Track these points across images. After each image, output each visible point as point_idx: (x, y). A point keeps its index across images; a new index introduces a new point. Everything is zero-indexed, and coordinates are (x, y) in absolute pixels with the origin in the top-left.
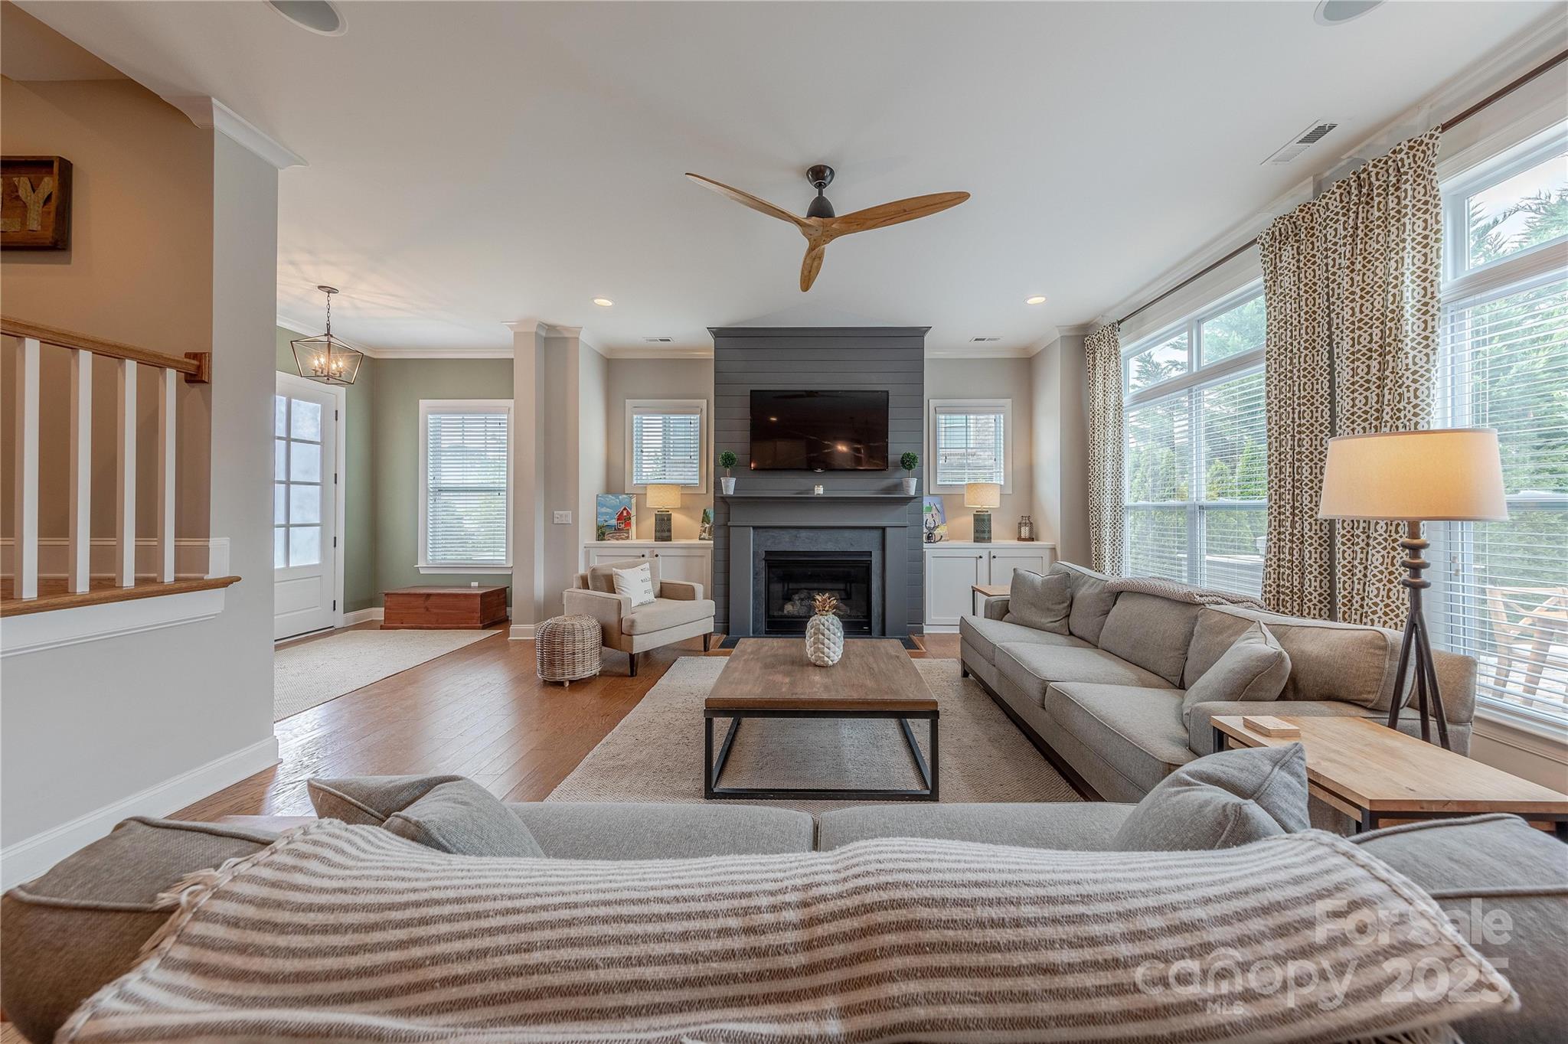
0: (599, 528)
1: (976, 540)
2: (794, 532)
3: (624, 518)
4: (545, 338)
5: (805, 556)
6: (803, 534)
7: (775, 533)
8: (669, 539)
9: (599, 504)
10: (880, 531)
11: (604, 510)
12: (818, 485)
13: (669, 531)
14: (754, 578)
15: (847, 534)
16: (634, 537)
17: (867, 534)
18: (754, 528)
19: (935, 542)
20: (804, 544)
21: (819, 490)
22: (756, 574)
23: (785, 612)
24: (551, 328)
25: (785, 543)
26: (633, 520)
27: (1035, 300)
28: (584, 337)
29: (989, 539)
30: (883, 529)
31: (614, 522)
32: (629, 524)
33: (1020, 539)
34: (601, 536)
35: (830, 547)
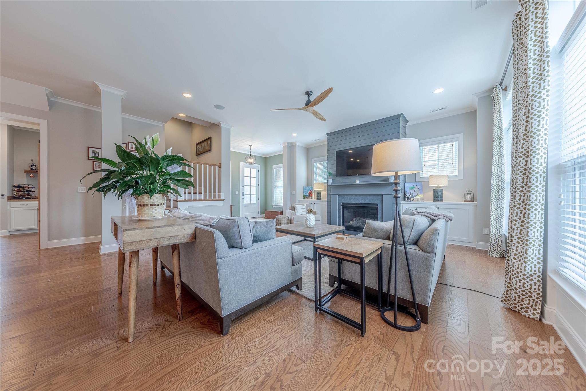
0: (304, 196)
1: (434, 201)
2: (350, 196)
3: (311, 193)
4: (290, 146)
5: (355, 205)
6: (354, 197)
7: (345, 197)
8: (321, 199)
9: (304, 189)
10: (381, 196)
11: (305, 191)
12: (357, 180)
13: (321, 197)
14: (338, 211)
15: (369, 197)
16: (313, 198)
17: (376, 197)
18: (338, 195)
19: (410, 201)
20: (354, 201)
21: (357, 182)
22: (339, 210)
23: (350, 223)
24: (290, 143)
25: (348, 200)
26: (313, 194)
27: (439, 91)
28: (298, 144)
29: (442, 200)
30: (382, 195)
31: (308, 194)
32: (312, 195)
33: (465, 201)
34: (304, 198)
35: (363, 202)
